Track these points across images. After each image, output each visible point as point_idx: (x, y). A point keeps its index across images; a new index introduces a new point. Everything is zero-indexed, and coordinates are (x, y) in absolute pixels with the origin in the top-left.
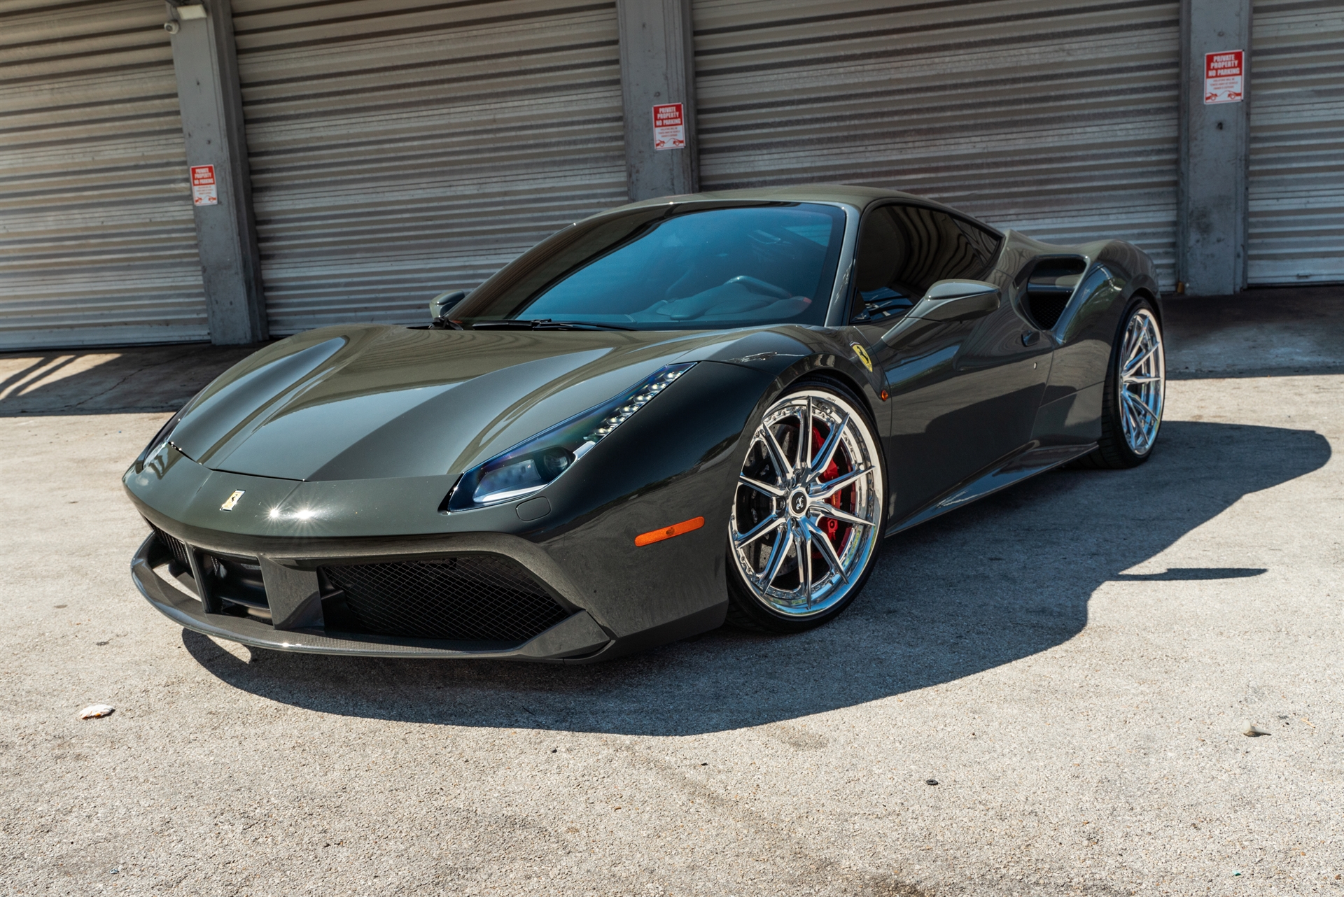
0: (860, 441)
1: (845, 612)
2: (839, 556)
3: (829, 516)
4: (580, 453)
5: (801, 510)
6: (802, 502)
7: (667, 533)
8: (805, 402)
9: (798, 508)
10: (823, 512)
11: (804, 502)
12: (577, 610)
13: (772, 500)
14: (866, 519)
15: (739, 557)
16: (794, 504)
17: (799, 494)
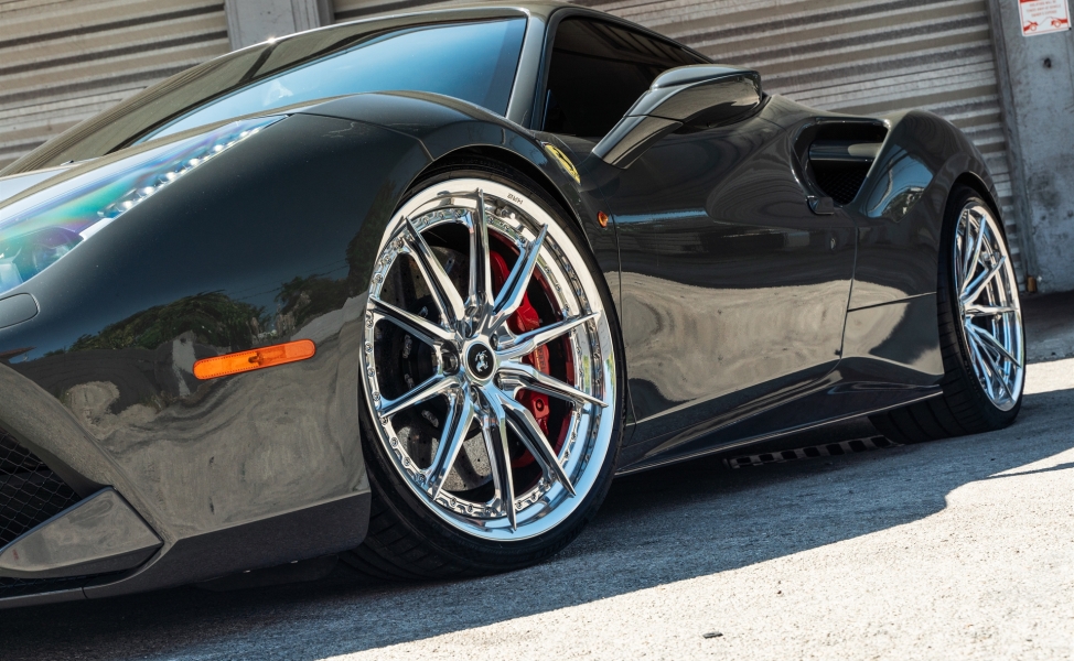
0: (567, 269)
1: (577, 542)
2: (557, 453)
3: (533, 388)
4: (86, 235)
5: (485, 373)
6: (485, 360)
7: (251, 361)
8: (472, 204)
9: (479, 370)
10: (523, 378)
11: (489, 360)
12: (94, 488)
13: (434, 351)
14: (594, 396)
15: (387, 438)
16: (473, 363)
17: (478, 348)
